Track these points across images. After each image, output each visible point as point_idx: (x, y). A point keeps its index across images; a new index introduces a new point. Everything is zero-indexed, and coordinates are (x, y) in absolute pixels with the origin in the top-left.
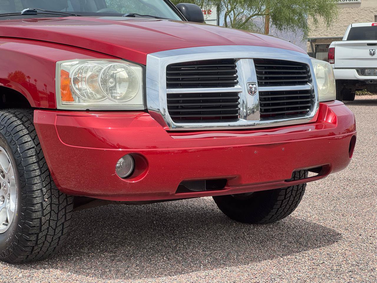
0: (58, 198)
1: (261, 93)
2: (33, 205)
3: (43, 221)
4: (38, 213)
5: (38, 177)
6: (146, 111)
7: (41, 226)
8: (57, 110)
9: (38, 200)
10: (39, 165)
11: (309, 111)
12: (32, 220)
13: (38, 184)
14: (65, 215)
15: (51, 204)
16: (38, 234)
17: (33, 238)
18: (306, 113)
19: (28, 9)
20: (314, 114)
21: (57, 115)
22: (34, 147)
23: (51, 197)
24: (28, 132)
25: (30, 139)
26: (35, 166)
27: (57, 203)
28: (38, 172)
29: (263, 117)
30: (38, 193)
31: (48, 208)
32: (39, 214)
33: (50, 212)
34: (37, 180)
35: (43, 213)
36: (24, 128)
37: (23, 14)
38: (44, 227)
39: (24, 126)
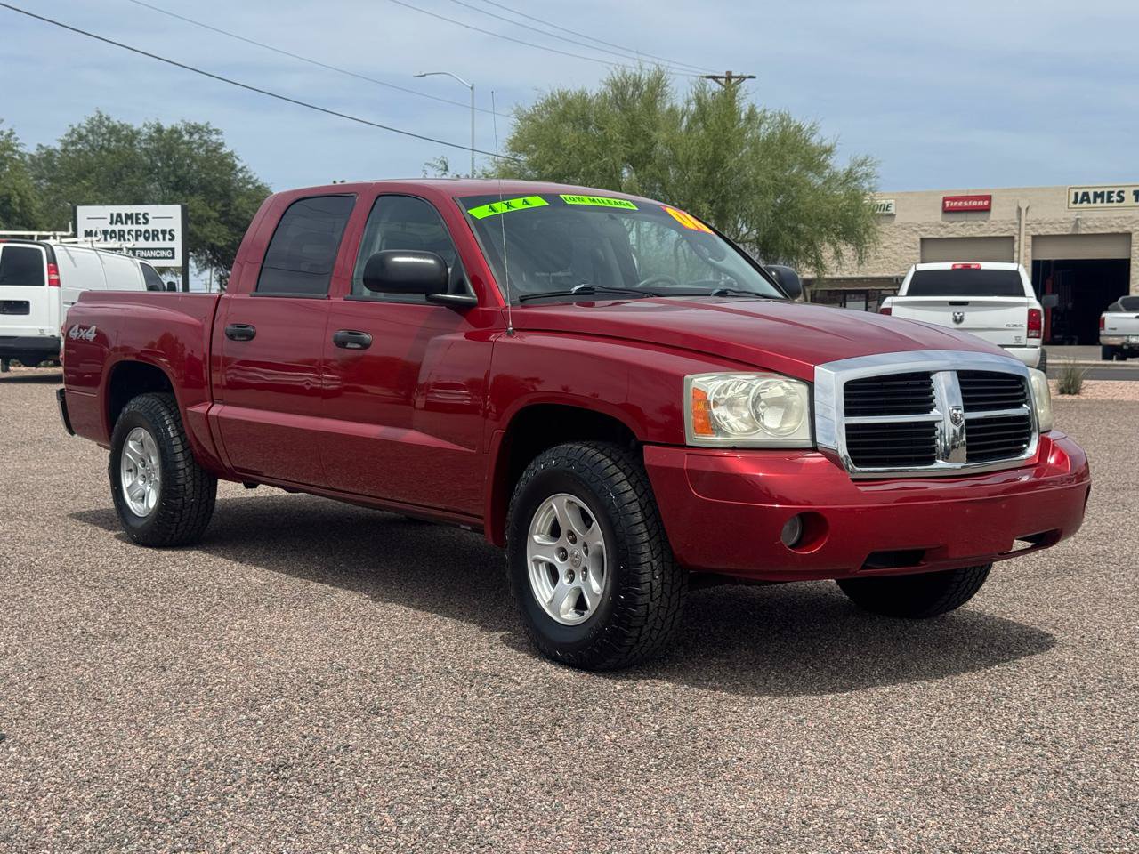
0: (672, 575)
1: (968, 422)
2: (639, 585)
3: (651, 608)
4: (645, 597)
5: (646, 544)
6: (815, 449)
7: (648, 614)
8: (685, 446)
9: (647, 577)
10: (647, 527)
11: (1025, 448)
12: (635, 607)
13: (646, 554)
14: (679, 600)
15: (662, 584)
16: (641, 627)
17: (635, 633)
18: (1022, 451)
19: (582, 286)
20: (1034, 452)
21: (688, 454)
22: (636, 500)
23: (662, 573)
24: (625, 477)
25: (630, 488)
26: (642, 528)
27: (670, 582)
28: (645, 537)
29: (971, 458)
30: (646, 568)
31: (659, 590)
32: (647, 597)
33: (661, 596)
34: (645, 549)
35: (651, 597)
36: (618, 470)
37: (575, 294)
38: (651, 617)
39: (617, 466)
